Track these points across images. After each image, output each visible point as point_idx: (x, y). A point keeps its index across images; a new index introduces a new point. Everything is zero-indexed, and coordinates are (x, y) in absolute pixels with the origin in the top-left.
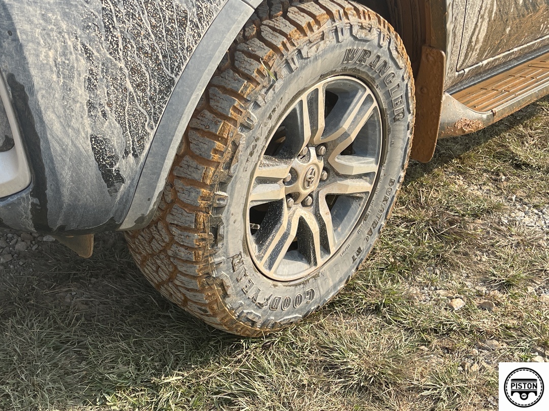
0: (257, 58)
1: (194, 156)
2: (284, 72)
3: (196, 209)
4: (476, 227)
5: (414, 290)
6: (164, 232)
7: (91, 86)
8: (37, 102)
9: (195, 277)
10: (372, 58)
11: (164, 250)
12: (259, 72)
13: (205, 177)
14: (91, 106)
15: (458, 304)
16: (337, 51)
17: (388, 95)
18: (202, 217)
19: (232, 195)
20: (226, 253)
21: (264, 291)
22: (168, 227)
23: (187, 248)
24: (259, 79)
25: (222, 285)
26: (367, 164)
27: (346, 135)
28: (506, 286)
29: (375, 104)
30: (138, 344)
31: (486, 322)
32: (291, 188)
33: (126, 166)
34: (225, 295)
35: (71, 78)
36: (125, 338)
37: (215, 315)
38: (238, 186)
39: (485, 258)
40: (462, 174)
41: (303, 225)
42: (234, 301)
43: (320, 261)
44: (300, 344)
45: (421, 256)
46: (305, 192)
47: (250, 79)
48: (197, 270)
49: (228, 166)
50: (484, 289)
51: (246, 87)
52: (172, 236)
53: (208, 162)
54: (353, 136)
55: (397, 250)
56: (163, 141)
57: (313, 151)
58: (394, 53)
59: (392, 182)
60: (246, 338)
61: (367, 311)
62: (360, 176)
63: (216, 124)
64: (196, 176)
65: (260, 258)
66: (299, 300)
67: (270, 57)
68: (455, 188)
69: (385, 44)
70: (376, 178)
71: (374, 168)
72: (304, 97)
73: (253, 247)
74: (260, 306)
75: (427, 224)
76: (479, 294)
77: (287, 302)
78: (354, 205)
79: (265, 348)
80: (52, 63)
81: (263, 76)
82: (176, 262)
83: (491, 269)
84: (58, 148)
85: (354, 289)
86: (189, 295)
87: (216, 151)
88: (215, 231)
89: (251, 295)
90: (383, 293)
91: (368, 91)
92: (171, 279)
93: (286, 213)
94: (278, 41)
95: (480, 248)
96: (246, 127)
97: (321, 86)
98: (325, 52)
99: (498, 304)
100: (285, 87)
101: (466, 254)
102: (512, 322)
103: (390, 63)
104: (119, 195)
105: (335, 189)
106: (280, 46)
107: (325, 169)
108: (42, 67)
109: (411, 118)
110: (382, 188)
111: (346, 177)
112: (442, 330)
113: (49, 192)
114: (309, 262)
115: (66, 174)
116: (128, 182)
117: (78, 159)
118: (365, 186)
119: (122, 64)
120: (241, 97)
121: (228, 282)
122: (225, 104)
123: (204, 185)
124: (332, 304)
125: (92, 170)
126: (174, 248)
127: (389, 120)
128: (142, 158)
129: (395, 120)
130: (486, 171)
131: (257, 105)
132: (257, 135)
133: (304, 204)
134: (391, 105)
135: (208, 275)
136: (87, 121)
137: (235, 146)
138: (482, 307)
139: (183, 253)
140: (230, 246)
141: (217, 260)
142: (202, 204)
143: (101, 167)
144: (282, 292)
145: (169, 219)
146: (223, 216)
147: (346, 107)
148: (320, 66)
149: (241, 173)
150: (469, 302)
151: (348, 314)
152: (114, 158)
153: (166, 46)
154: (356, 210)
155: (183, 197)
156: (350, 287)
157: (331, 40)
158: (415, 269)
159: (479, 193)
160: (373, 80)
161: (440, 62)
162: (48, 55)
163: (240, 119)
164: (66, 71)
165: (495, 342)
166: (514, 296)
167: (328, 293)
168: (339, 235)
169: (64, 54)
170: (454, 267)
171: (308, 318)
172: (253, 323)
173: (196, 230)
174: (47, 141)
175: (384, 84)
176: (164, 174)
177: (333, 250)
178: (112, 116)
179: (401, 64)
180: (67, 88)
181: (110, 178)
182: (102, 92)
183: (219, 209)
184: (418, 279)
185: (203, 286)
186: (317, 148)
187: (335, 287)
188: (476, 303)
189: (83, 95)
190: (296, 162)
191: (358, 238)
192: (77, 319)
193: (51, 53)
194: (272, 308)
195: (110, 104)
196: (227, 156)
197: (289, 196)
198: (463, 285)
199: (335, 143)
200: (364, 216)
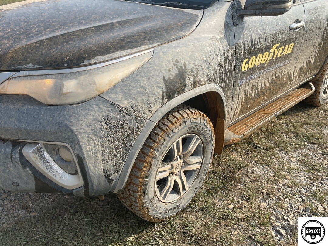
0: (158, 135)
1: (137, 168)
2: (167, 138)
3: (138, 186)
4: (240, 174)
5: (216, 201)
6: (127, 192)
7: (103, 154)
8: (86, 162)
9: (138, 207)
10: (198, 127)
11: (128, 197)
12: (159, 139)
13: (141, 175)
14: (103, 160)
15: (231, 207)
16: (185, 128)
17: (204, 137)
18: (140, 188)
19: (150, 180)
20: (148, 198)
21: (162, 207)
22: (129, 190)
23: (135, 198)
24: (159, 142)
25: (147, 208)
26: (199, 159)
27: (190, 151)
28: (248, 199)
29: (200, 140)
30: (120, 224)
31: (240, 215)
32: (171, 171)
33: (114, 176)
34: (148, 211)
35: (97, 153)
36: (115, 222)
37: (145, 218)
38: (152, 176)
39: (241, 188)
40: (235, 151)
41: (175, 182)
42: (152, 212)
43: (182, 193)
44: (175, 224)
45: (219, 187)
46: (176, 172)
47: (155, 142)
48: (138, 204)
49: (149, 171)
50: (241, 200)
51: (154, 145)
52: (130, 194)
53: (142, 170)
54: (193, 152)
55: (211, 184)
56: (126, 167)
57: (178, 157)
58: (206, 124)
59: (207, 164)
60: (156, 223)
61: (199, 210)
62: (196, 163)
63: (144, 157)
64: (138, 175)
65: (160, 197)
66: (174, 208)
67: (162, 134)
68: (232, 157)
69: (202, 122)
70: (201, 163)
71: (201, 160)
72: (175, 144)
73: (158, 193)
74: (161, 212)
75: (222, 173)
76: (239, 202)
77: (170, 210)
78: (194, 172)
79: (163, 225)
80: (90, 150)
81: (160, 141)
82: (131, 202)
83: (243, 192)
84: (92, 174)
85: (194, 201)
86: (136, 211)
87: (144, 167)
88: (145, 192)
89: (157, 210)
90: (205, 203)
91: (197, 137)
92: (130, 206)
93: (169, 179)
94: (165, 128)
95: (240, 183)
96: (154, 158)
97: (180, 139)
98: (181, 129)
99: (245, 207)
100: (167, 143)
101: (235, 186)
102: (249, 214)
103: (205, 127)
104: (112, 185)
105: (186, 169)
106: (166, 130)
107: (183, 162)
108: (87, 152)
109: (213, 142)
110: (204, 166)
111: (191, 164)
112: (224, 218)
113: (90, 187)
114: (178, 194)
115: (95, 181)
116: (115, 180)
117: (99, 176)
118: (198, 166)
119: (113, 147)
120: (152, 148)
121: (149, 207)
122: (147, 151)
123: (140, 178)
124: (187, 208)
125: (103, 179)
126: (131, 197)
127: (205, 144)
128: (120, 173)
129: (207, 144)
130: (244, 150)
131: (158, 150)
132: (158, 159)
133: (176, 175)
134: (206, 139)
135: (143, 206)
136: (102, 165)
137: (151, 164)
138: (239, 208)
139: (134, 199)
140: (150, 196)
141: (145, 201)
142: (140, 184)
143: (106, 177)
144: (169, 206)
145: (129, 188)
146: (147, 187)
147: (190, 143)
148: (179, 134)
149: (153, 172)
150: (235, 206)
151: (192, 211)
152: (111, 174)
153: (127, 139)
154: (195, 174)
155: (134, 181)
156: (193, 201)
157: (183, 125)
158: (216, 192)
159: (241, 159)
160: (199, 133)
161: (223, 123)
162: (89, 148)
163: (152, 155)
164: (95, 152)
165: (243, 223)
166: (251, 203)
167: (185, 204)
168: (189, 183)
169: (95, 147)
170: (230, 191)
171: (178, 214)
172: (159, 219)
173: (138, 192)
174: (89, 173)
175: (203, 134)
176: (127, 177)
177: (187, 189)
178: (110, 162)
179: (209, 127)
180: (95, 156)
181: (109, 180)
182: (106, 156)
183: (146, 185)
184: (218, 196)
185: (141, 209)
186: (180, 156)
187: (187, 202)
188: (237, 206)
189: (100, 157)
190: (173, 163)
191: (196, 184)
192: (99, 214)
193: (90, 147)
194: (165, 212)
195: (109, 159)
196: (148, 168)
197: (170, 174)
198: (233, 199)
199: (186, 154)
200: (198, 176)
